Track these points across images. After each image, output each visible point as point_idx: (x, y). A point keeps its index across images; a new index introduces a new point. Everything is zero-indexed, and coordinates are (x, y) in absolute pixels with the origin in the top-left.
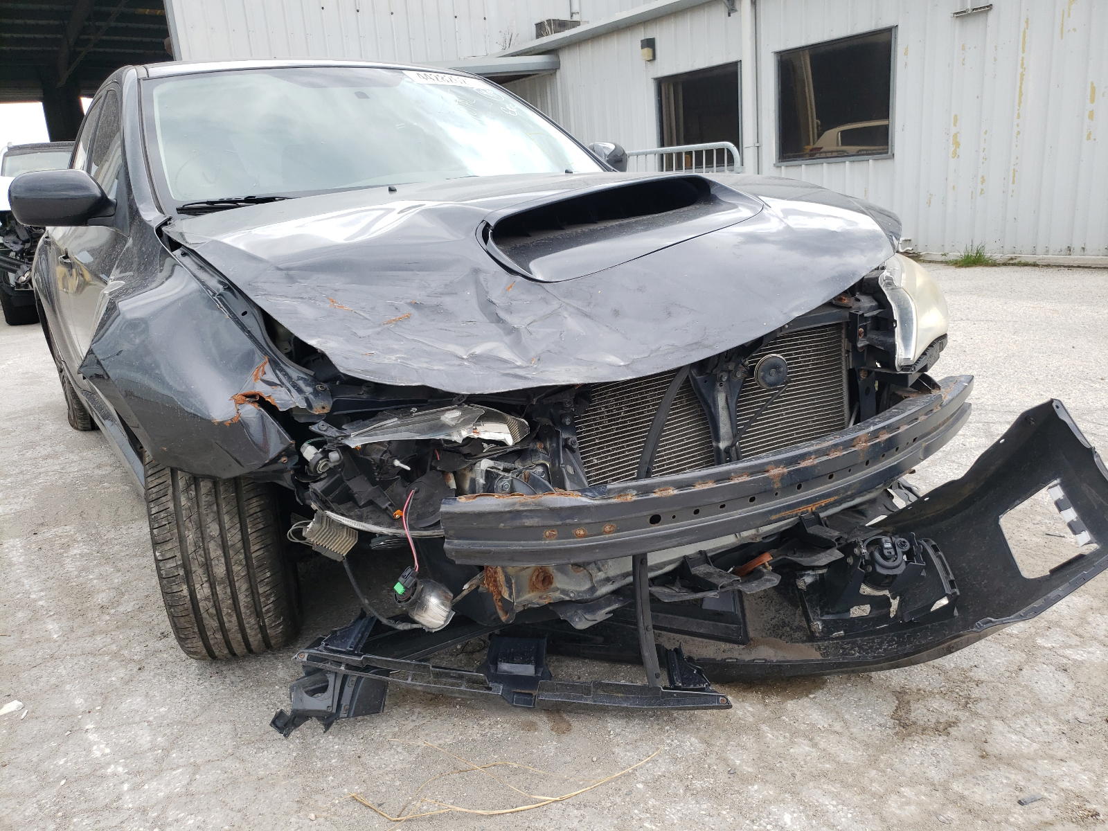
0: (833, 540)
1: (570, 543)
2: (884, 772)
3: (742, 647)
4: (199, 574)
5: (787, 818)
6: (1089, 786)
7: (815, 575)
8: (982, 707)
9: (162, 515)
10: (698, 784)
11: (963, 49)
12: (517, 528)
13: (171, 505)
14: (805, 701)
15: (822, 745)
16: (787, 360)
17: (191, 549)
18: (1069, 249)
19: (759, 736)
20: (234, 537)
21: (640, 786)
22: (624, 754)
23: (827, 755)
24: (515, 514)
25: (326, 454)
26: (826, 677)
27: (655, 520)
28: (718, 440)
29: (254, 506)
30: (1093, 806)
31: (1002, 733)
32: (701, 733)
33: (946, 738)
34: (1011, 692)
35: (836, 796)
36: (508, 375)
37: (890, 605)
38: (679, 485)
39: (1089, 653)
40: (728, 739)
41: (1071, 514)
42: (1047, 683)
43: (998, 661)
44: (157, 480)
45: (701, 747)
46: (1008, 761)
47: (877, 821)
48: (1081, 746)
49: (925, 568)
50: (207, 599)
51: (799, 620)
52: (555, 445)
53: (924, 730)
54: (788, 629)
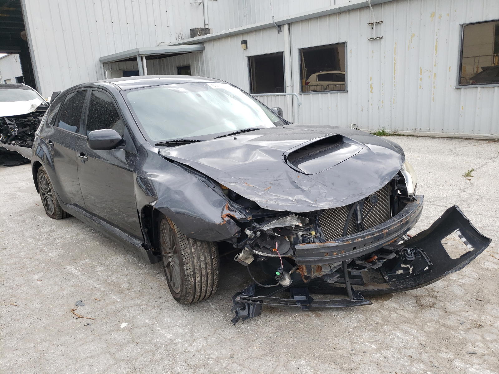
0: (393, 250)
1: (333, 257)
2: (420, 319)
3: (363, 286)
4: (198, 274)
5: (398, 334)
6: (477, 318)
7: (383, 261)
8: (441, 299)
9: (186, 254)
10: (368, 327)
11: (373, 52)
12: (318, 253)
13: (189, 251)
14: (389, 301)
15: (400, 313)
16: (377, 194)
17: (196, 265)
18: (416, 129)
19: (380, 313)
20: (208, 260)
21: (351, 330)
22: (343, 322)
23: (402, 316)
24: (318, 249)
25: (255, 233)
26: (392, 293)
27: (355, 248)
28: (358, 221)
29: (214, 249)
30: (480, 323)
31: (449, 306)
32: (362, 313)
33: (434, 308)
34: (448, 294)
35: (409, 327)
36: (309, 206)
37: (409, 269)
38: (362, 237)
39: (466, 280)
40: (371, 314)
41: (464, 239)
42: (457, 290)
43: (441, 285)
44: (183, 243)
45: (364, 317)
46: (453, 313)
47: (424, 332)
48: (471, 307)
49: (421, 257)
50: (199, 282)
51: (380, 277)
52: (315, 225)
53: (427, 306)
54: (377, 279)
